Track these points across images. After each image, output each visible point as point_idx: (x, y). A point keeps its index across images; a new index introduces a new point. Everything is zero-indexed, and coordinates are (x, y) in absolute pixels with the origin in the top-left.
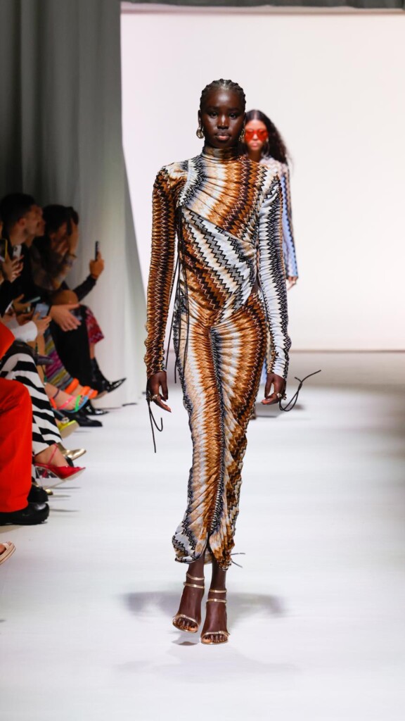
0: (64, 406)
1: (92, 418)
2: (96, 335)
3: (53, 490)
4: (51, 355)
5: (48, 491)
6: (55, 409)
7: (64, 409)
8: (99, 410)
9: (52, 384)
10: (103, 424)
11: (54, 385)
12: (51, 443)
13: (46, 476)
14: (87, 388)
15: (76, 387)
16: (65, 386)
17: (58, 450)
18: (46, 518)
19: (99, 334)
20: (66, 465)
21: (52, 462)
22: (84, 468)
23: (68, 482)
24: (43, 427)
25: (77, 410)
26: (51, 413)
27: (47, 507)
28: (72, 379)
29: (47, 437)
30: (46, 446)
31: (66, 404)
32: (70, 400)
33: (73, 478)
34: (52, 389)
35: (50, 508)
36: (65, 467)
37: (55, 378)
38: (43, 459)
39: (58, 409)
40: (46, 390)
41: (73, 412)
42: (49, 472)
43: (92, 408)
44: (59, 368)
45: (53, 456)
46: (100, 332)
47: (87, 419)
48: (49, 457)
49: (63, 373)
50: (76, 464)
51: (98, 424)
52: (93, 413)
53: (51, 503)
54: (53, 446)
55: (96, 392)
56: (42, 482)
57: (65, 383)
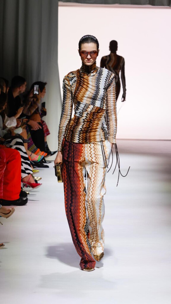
0: (34, 159)
1: (45, 164)
2: (47, 132)
3: (29, 192)
4: (29, 139)
5: (27, 192)
6: (30, 160)
7: (34, 160)
8: (48, 161)
9: (29, 150)
10: (49, 166)
11: (30, 151)
12: (29, 174)
13: (27, 187)
14: (43, 152)
15: (39, 152)
16: (34, 152)
17: (31, 177)
18: (26, 203)
19: (48, 132)
20: (35, 182)
21: (29, 181)
22: (42, 184)
23: (35, 189)
24: (26, 167)
25: (39, 161)
26: (29, 162)
27: (27, 198)
28: (37, 149)
29: (27, 171)
30: (27, 175)
31: (35, 158)
32: (36, 157)
33: (37, 188)
34: (30, 153)
35: (28, 199)
36: (34, 183)
37: (31, 148)
38: (26, 180)
39: (31, 161)
40: (27, 153)
41: (37, 162)
42: (28, 185)
43: (45, 160)
44: (32, 145)
45: (29, 179)
46: (49, 131)
47: (43, 164)
48: (28, 179)
49: (34, 146)
50: (39, 182)
51: (47, 167)
52: (45, 162)
53: (29, 197)
54: (30, 175)
55: (47, 154)
56: (25, 189)
57: (34, 150)
